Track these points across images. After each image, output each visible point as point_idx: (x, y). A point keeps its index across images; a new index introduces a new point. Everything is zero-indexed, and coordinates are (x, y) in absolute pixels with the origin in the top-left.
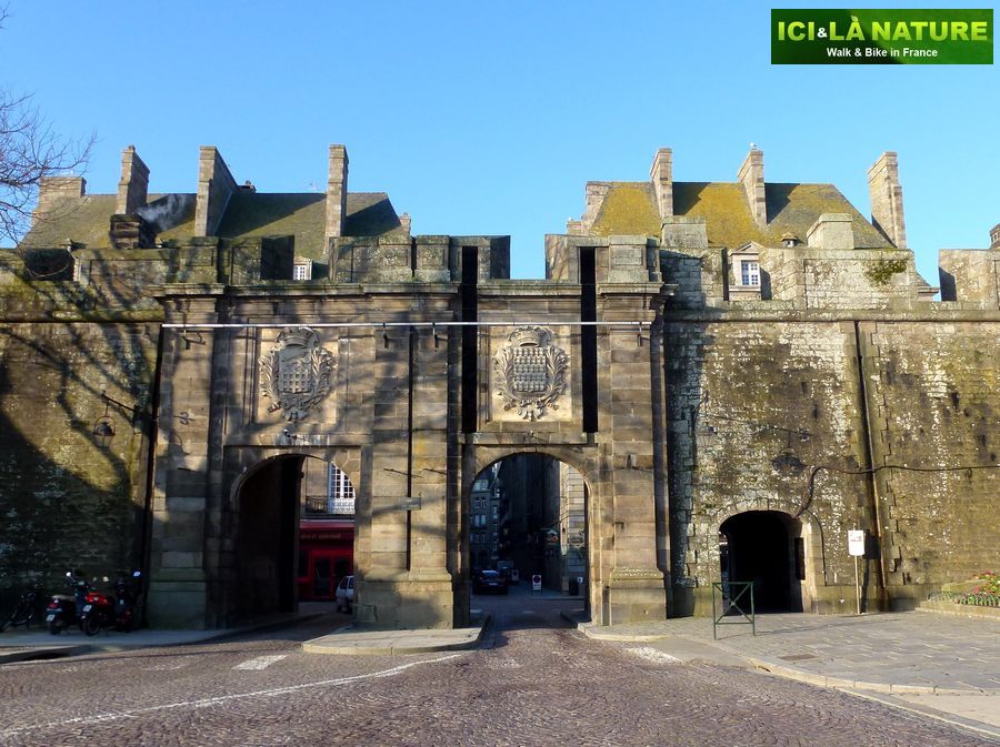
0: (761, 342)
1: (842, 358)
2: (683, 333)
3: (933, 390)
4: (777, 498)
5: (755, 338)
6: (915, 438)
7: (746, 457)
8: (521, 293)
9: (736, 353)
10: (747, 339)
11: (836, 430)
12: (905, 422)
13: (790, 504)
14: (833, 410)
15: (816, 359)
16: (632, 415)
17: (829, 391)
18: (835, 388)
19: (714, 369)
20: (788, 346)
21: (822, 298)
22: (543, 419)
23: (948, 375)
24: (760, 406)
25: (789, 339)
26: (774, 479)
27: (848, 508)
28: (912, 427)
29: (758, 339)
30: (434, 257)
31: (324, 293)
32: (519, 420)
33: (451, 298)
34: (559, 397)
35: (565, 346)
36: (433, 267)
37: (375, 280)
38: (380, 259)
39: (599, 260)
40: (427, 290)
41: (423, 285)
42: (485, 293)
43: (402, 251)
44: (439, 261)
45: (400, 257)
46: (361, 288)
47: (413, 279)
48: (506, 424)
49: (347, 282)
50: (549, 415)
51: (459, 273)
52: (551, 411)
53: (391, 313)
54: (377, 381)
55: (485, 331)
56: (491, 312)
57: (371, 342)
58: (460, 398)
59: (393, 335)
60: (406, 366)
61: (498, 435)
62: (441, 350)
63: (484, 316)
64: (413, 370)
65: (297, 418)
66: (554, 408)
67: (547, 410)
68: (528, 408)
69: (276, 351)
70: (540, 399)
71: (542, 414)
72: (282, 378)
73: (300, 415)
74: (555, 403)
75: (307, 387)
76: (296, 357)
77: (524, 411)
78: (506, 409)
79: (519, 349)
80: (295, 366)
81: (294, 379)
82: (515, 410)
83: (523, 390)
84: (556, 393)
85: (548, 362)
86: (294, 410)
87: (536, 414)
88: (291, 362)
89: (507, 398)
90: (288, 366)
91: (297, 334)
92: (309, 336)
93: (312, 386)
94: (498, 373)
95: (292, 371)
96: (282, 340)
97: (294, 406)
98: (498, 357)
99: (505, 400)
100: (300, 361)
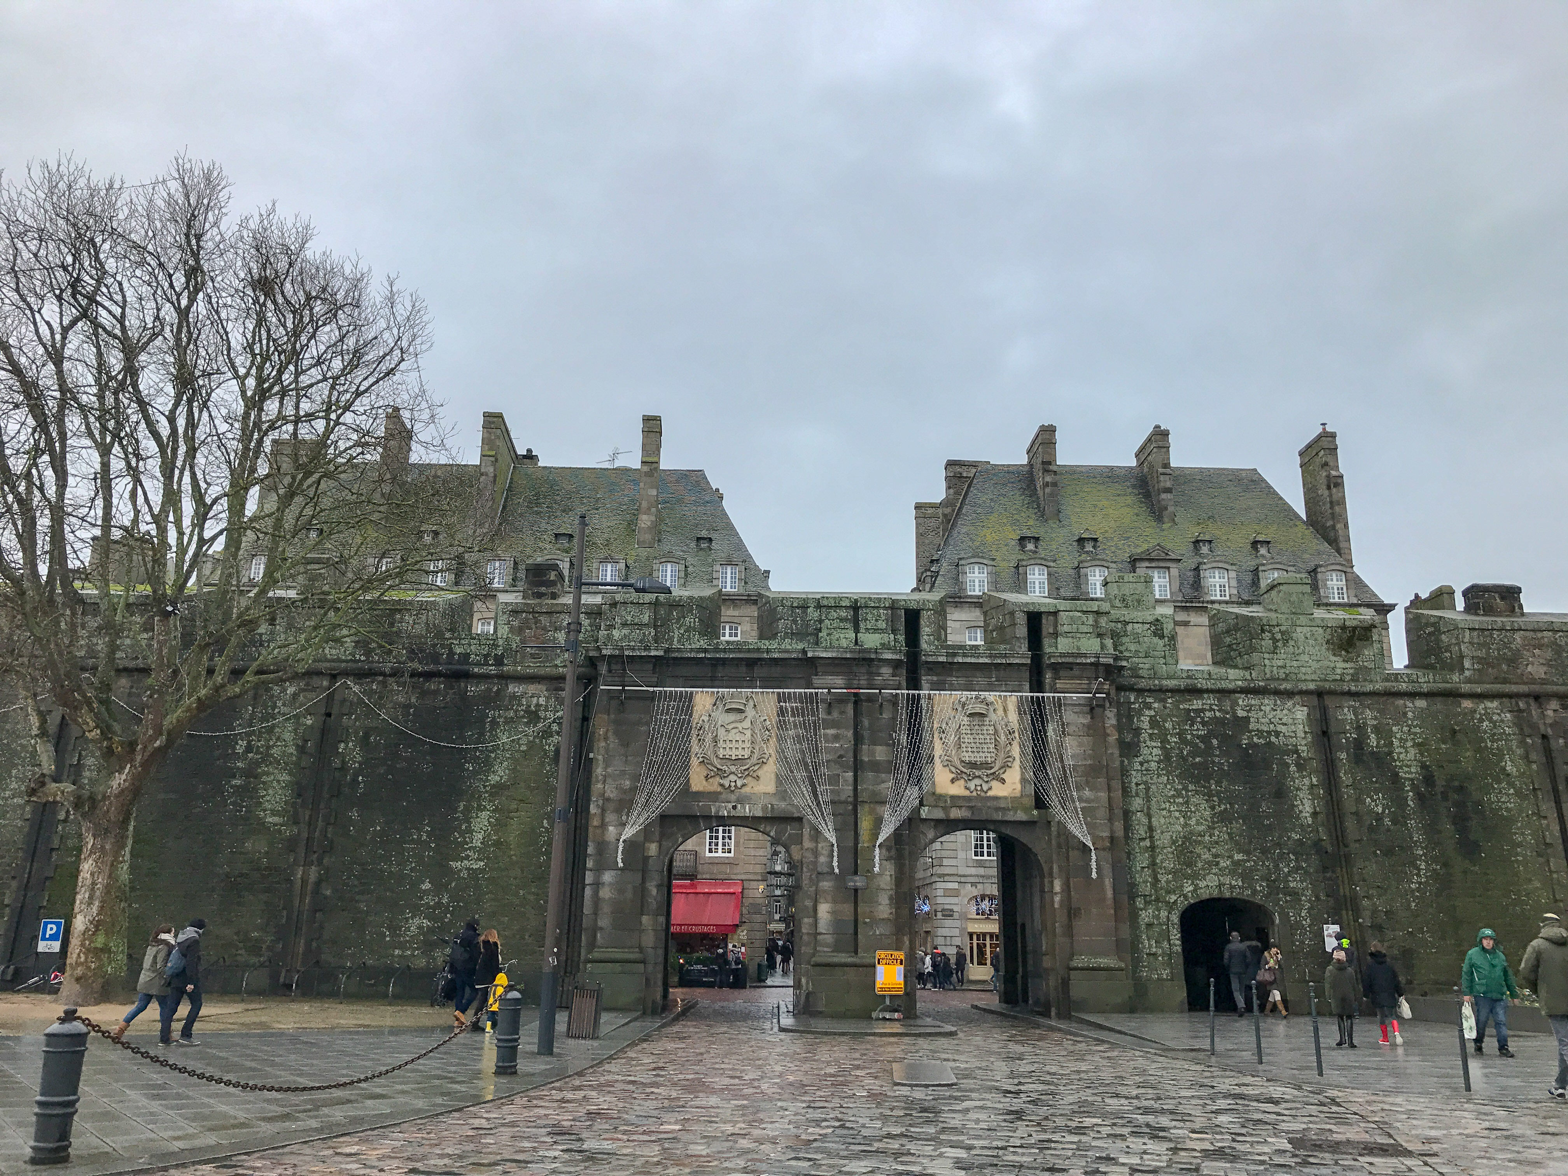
0: (1218, 714)
1: (1306, 733)
2: (1134, 703)
3: (1407, 769)
4: (1240, 884)
5: (1211, 710)
6: (1387, 821)
7: (1207, 838)
8: (968, 660)
9: (1192, 725)
10: (1203, 710)
11: (1301, 812)
12: (1376, 804)
13: (1255, 892)
14: (1298, 789)
15: (1277, 734)
17: (1293, 768)
18: (1300, 767)
19: (1169, 743)
20: (1247, 719)
21: (1282, 667)
22: (990, 793)
23: (1422, 755)
24: (1218, 783)
25: (1248, 711)
26: (1237, 863)
27: (1318, 898)
28: (1384, 811)
29: (1214, 711)
30: (877, 620)
31: (765, 656)
32: (967, 793)
33: (896, 665)
34: (1008, 770)
35: (1013, 717)
36: (876, 630)
37: (817, 643)
38: (821, 621)
39: (1047, 627)
40: (873, 656)
41: (868, 651)
42: (930, 659)
43: (843, 614)
44: (882, 625)
45: (842, 620)
46: (804, 652)
47: (856, 643)
48: (953, 797)
49: (787, 644)
50: (997, 790)
51: (901, 638)
52: (999, 784)
53: (834, 678)
54: (821, 749)
55: (929, 698)
56: (935, 678)
57: (812, 708)
58: (905, 769)
59: (836, 701)
60: (851, 734)
61: (946, 810)
62: (886, 718)
63: (928, 682)
64: (858, 739)
65: (736, 786)
66: (1003, 781)
67: (995, 784)
68: (977, 781)
69: (713, 714)
70: (989, 772)
71: (990, 789)
72: (721, 744)
73: (739, 784)
74: (1003, 776)
75: (747, 753)
76: (736, 722)
77: (972, 785)
78: (953, 781)
79: (966, 719)
80: (734, 731)
81: (734, 745)
82: (962, 782)
83: (970, 763)
84: (1005, 766)
85: (996, 731)
86: (733, 778)
87: (985, 787)
88: (730, 727)
89: (953, 770)
90: (727, 731)
91: (737, 698)
92: (748, 699)
93: (753, 753)
94: (944, 743)
95: (731, 736)
96: (719, 703)
97: (733, 773)
98: (944, 726)
99: (951, 772)
100: (740, 726)
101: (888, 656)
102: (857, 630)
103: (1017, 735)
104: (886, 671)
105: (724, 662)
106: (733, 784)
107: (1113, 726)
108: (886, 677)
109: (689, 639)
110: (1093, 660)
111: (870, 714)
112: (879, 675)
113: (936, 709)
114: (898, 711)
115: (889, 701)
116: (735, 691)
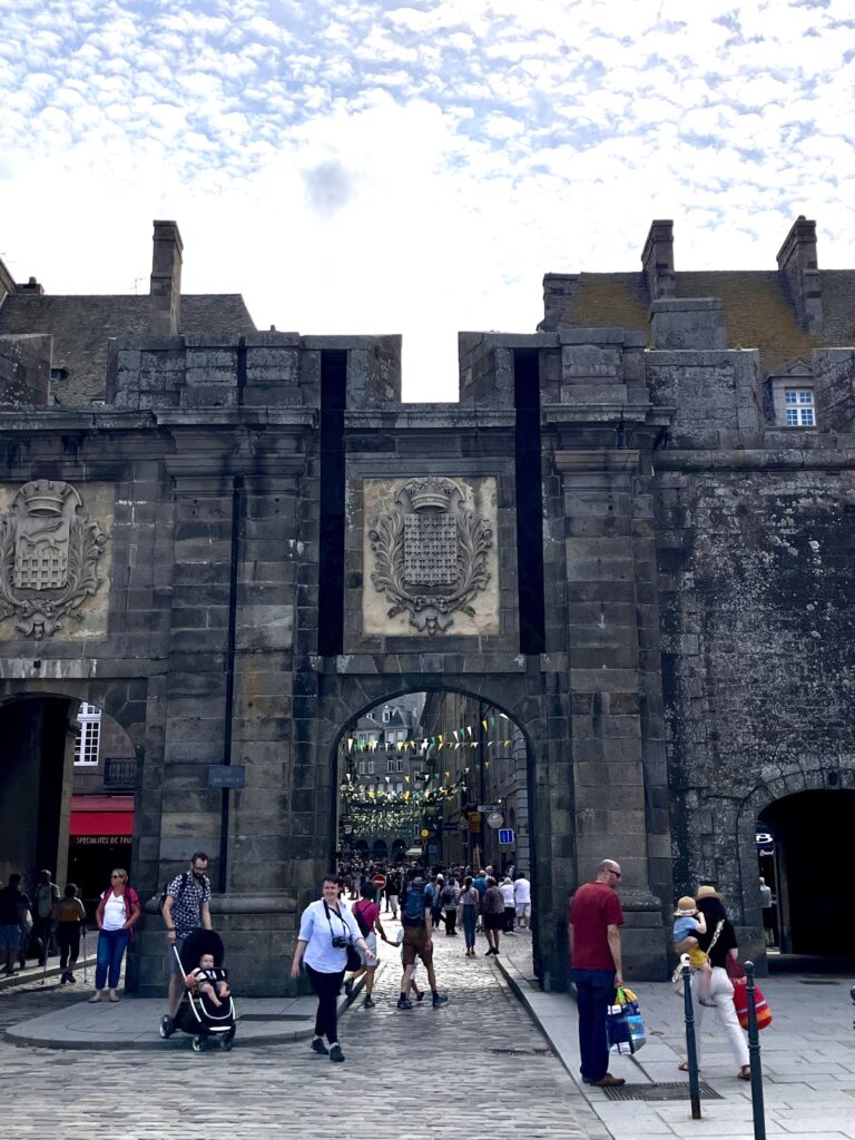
2: (685, 488)
5: (808, 495)
8: (416, 424)
9: (778, 520)
10: (796, 497)
16: (602, 625)
22: (451, 631)
29: (814, 497)
30: (276, 367)
31: (92, 425)
32: (414, 632)
33: (300, 433)
34: (480, 594)
35: (489, 511)
36: (273, 383)
37: (175, 404)
38: (185, 371)
39: (546, 371)
40: (263, 421)
41: (257, 414)
42: (356, 424)
43: (223, 359)
44: (283, 373)
45: (219, 368)
46: (154, 418)
47: (240, 402)
48: (391, 640)
49: (130, 408)
50: (462, 626)
51: (315, 393)
52: (466, 617)
53: (201, 457)
54: (178, 570)
55: (358, 486)
56: (368, 455)
57: (170, 506)
58: (315, 598)
59: (205, 494)
60: (227, 544)
61: (377, 658)
62: (284, 518)
63: (355, 461)
64: (237, 553)
65: (43, 632)
66: (471, 612)
67: (458, 617)
68: (428, 613)
69: (11, 521)
70: (448, 598)
71: (451, 623)
72: (19, 566)
73: (48, 627)
74: (473, 604)
75: (60, 580)
76: (44, 531)
77: (421, 620)
78: (391, 614)
79: (413, 516)
80: (42, 546)
81: (40, 567)
82: (406, 615)
83: (418, 584)
84: (474, 588)
85: (461, 536)
86: (38, 618)
87: (442, 622)
88: (35, 539)
89: (393, 596)
90: (31, 546)
91: (46, 494)
92: (65, 495)
93: (71, 579)
94: (378, 555)
95: (38, 554)
96: (21, 503)
97: (38, 611)
98: (378, 528)
99: (389, 600)
100: (51, 537)
101: (289, 420)
102: (241, 383)
103: (495, 539)
104: (285, 444)
105: (28, 437)
106: (38, 629)
107: (645, 521)
108: (283, 454)
110: (612, 416)
111: (258, 514)
112: (274, 450)
113: (369, 503)
114: (306, 507)
115: (289, 492)
116: (44, 483)
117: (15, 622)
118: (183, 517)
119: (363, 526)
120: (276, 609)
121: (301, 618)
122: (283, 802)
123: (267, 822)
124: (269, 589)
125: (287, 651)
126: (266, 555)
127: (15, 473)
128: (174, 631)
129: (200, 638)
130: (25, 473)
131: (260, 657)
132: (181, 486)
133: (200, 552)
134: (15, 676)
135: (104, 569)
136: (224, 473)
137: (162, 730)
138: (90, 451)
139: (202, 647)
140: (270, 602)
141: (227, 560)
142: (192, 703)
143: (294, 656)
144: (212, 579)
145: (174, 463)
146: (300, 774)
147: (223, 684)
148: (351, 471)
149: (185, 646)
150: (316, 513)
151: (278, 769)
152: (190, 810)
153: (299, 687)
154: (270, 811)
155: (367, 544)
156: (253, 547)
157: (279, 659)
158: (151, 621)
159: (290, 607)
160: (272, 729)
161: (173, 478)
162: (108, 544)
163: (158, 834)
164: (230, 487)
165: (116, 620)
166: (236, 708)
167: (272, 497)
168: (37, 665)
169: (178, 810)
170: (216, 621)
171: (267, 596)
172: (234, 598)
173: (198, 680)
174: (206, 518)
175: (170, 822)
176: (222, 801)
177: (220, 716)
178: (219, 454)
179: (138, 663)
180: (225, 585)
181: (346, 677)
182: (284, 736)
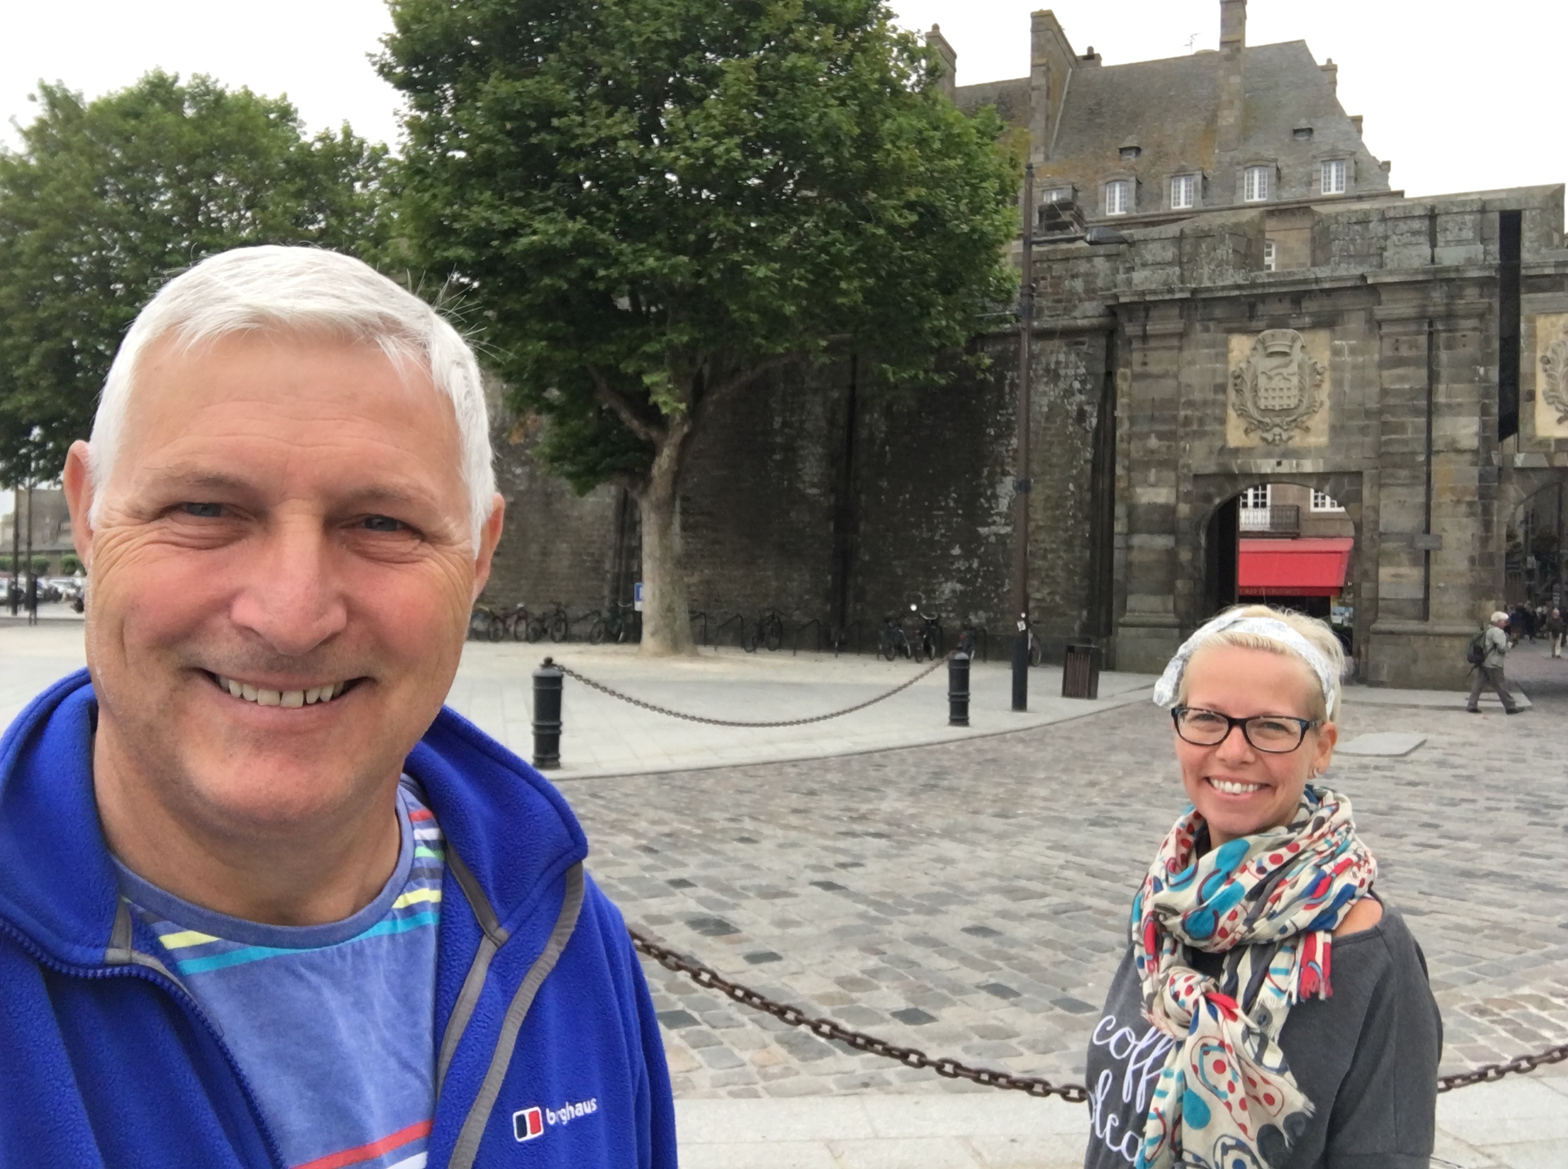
30: (1460, 230)
31: (1314, 287)
36: (1459, 242)
37: (1381, 265)
38: (1386, 238)
40: (1453, 275)
41: (1448, 269)
42: (1532, 272)
43: (1416, 225)
44: (1468, 234)
45: (1414, 233)
46: (1363, 278)
47: (1433, 260)
48: (1560, 441)
49: (1343, 270)
51: (1495, 248)
53: (1403, 306)
54: (1385, 393)
55: (1531, 321)
56: (1540, 295)
57: (1375, 344)
58: (1495, 410)
59: (1406, 334)
60: (1424, 372)
61: (1549, 457)
62: (1470, 350)
63: (1530, 301)
64: (1433, 377)
65: (1281, 439)
69: (1253, 360)
72: (1262, 393)
73: (1285, 436)
75: (1293, 403)
76: (1277, 367)
78: (1560, 421)
80: (1278, 377)
86: (1277, 430)
90: (1270, 378)
91: (1280, 339)
92: (1294, 340)
93: (1300, 401)
94: (1550, 376)
95: (1275, 383)
96: (1260, 347)
97: (1277, 425)
98: (1549, 354)
99: (1558, 410)
100: (1285, 371)
101: (1474, 273)
102: (1433, 245)
104: (1471, 292)
105: (1263, 298)
106: (1277, 437)
108: (1469, 300)
109: (1221, 275)
111: (1449, 347)
112: (1462, 298)
113: (1540, 333)
114: (1487, 341)
115: (1474, 329)
116: (1278, 331)
117: (1259, 433)
118: (1389, 353)
119: (1535, 351)
120: (1463, 420)
121: (1484, 426)
122: (1472, 560)
123: (1461, 575)
124: (1460, 405)
125: (1475, 452)
126: (1454, 380)
127: (1254, 324)
128: (1384, 438)
129: (1405, 442)
130: (1261, 324)
131: (1452, 456)
132: (1385, 329)
133: (1402, 379)
134: (1263, 471)
135: (1324, 395)
136: (1419, 318)
137: (1376, 510)
138: (1309, 306)
139: (1406, 450)
140: (1458, 414)
141: (1424, 383)
142: (1399, 490)
143: (1482, 455)
144: (1412, 399)
145: (1380, 312)
146: (1485, 541)
147: (1424, 477)
148: (1526, 309)
149: (1391, 449)
150: (1496, 344)
151: (1469, 537)
152: (1399, 565)
153: (1482, 478)
154: (1463, 565)
155: (1539, 367)
156: (1444, 373)
157: (1468, 457)
158: (1363, 431)
159: (1476, 419)
160: (1463, 508)
161: (1379, 324)
162: (1327, 375)
163: (1377, 581)
164: (1426, 328)
165: (1336, 430)
166: (1434, 494)
167: (1458, 334)
168: (1279, 464)
169: (1390, 564)
170: (1416, 429)
171: (1454, 409)
172: (1431, 412)
173: (1404, 473)
174: (1405, 352)
175: (1385, 573)
176: (1426, 559)
177: (1421, 499)
178: (1415, 303)
179: (1354, 460)
180: (1423, 403)
181: (1521, 470)
182: (1472, 514)
